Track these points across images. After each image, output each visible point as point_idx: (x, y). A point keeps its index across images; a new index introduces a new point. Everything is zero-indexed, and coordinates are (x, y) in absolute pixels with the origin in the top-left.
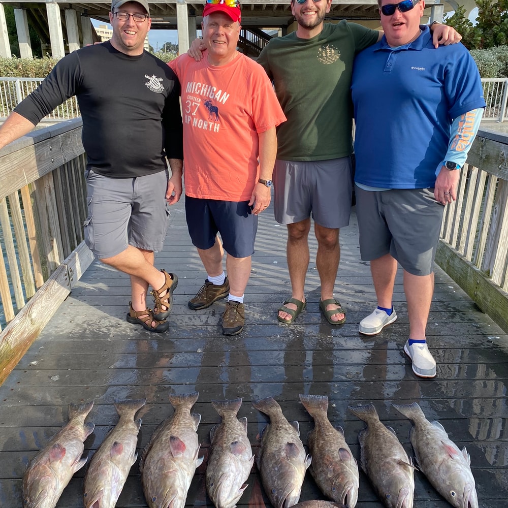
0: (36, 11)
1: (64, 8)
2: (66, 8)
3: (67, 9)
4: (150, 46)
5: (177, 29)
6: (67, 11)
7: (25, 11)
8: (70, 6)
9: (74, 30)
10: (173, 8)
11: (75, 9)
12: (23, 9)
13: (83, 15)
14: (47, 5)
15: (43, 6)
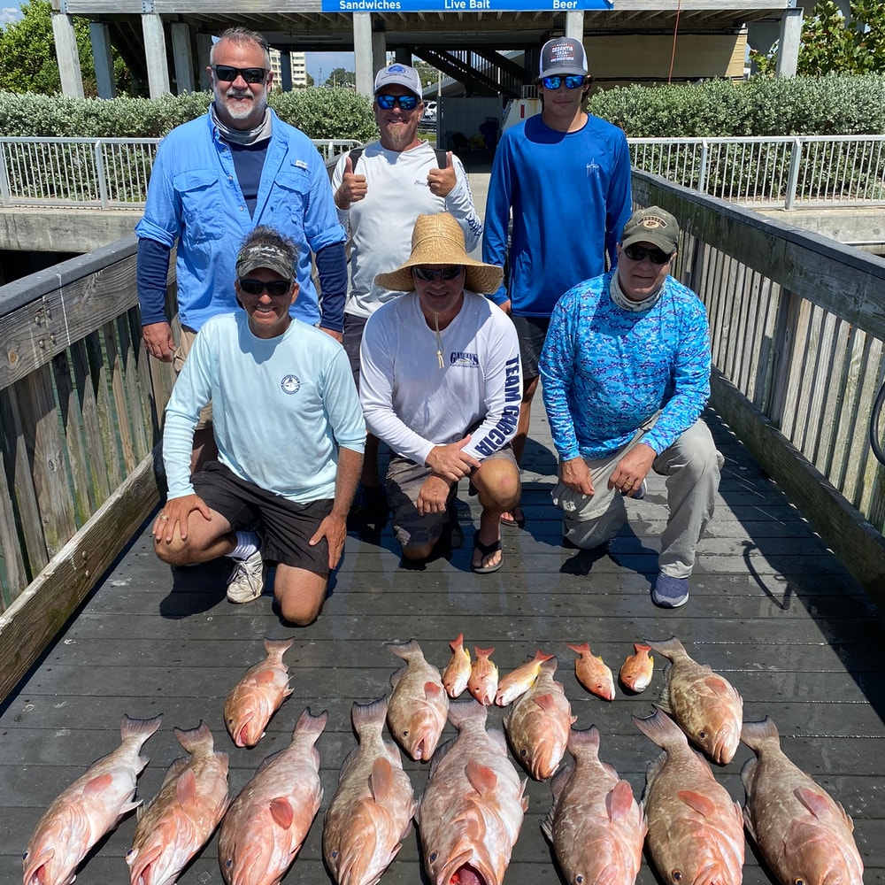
0: (125, 26)
1: (169, 21)
2: (172, 22)
3: (175, 22)
4: (308, 76)
5: (353, 50)
6: (174, 26)
7: (107, 26)
8: (181, 18)
9: (186, 57)
10: (347, 18)
11: (187, 23)
12: (104, 24)
13: (200, 32)
14: (143, 17)
15: (136, 19)
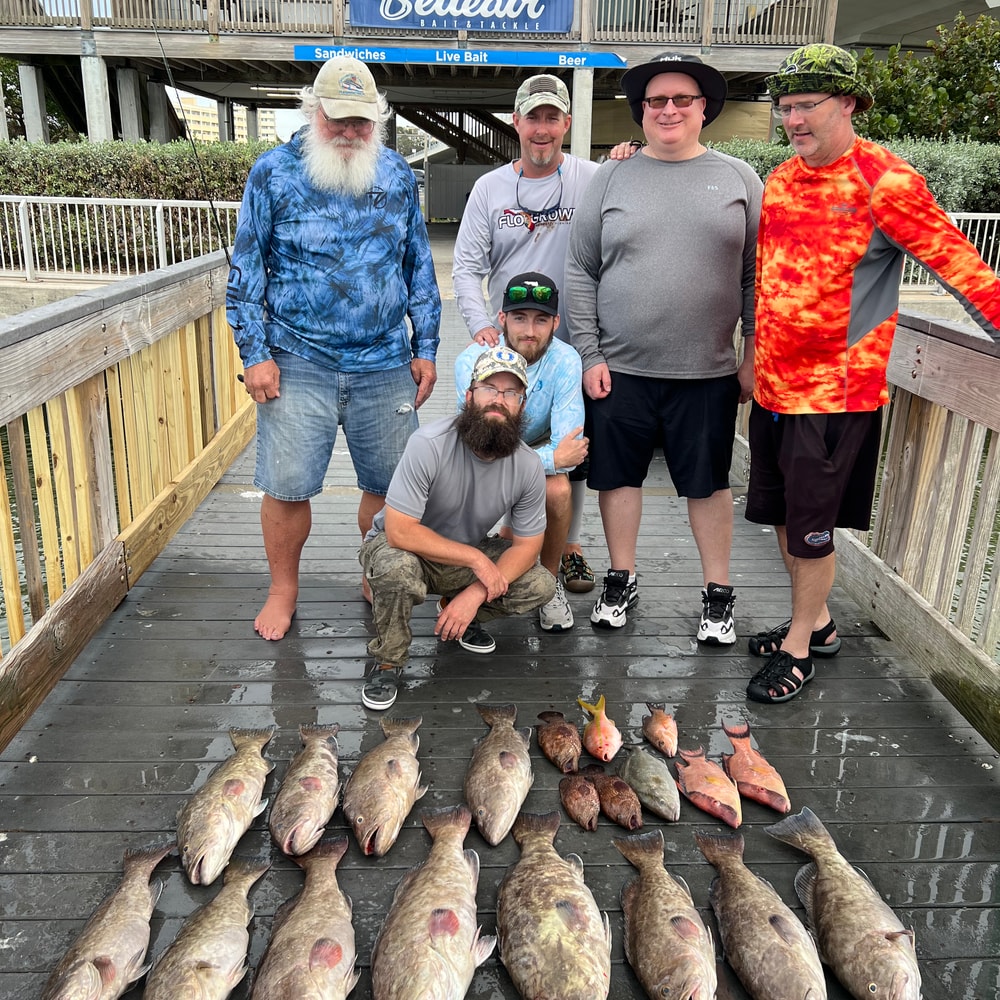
0: (61, 70)
1: (113, 65)
2: (118, 66)
3: (121, 67)
6: (120, 72)
7: (39, 69)
8: (127, 63)
11: (136, 69)
12: (35, 66)
13: (152, 80)
14: (83, 60)
15: (74, 62)
